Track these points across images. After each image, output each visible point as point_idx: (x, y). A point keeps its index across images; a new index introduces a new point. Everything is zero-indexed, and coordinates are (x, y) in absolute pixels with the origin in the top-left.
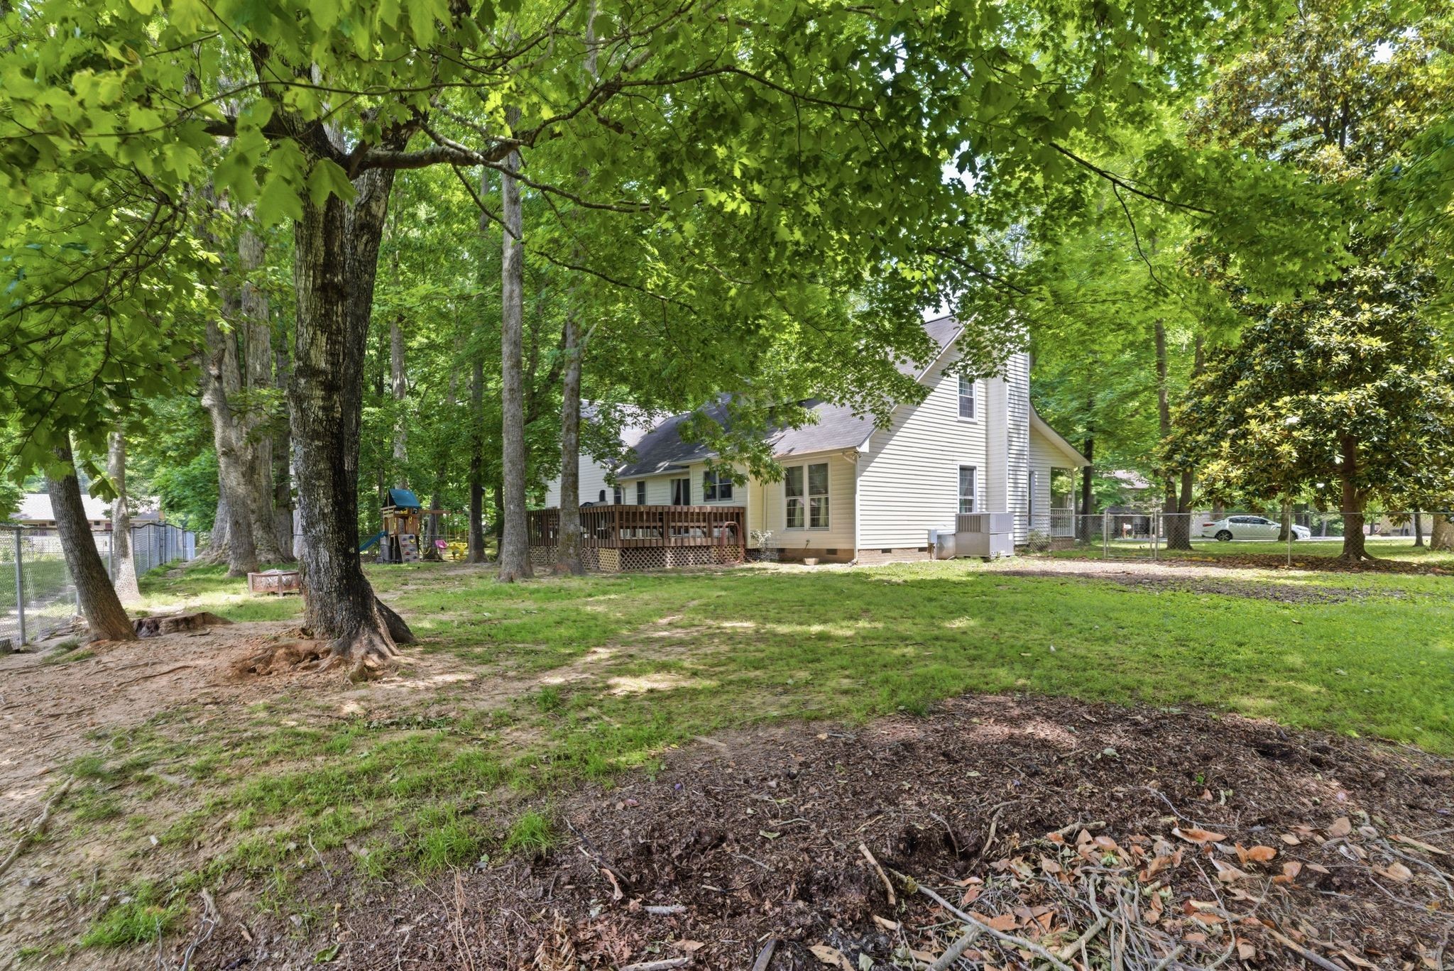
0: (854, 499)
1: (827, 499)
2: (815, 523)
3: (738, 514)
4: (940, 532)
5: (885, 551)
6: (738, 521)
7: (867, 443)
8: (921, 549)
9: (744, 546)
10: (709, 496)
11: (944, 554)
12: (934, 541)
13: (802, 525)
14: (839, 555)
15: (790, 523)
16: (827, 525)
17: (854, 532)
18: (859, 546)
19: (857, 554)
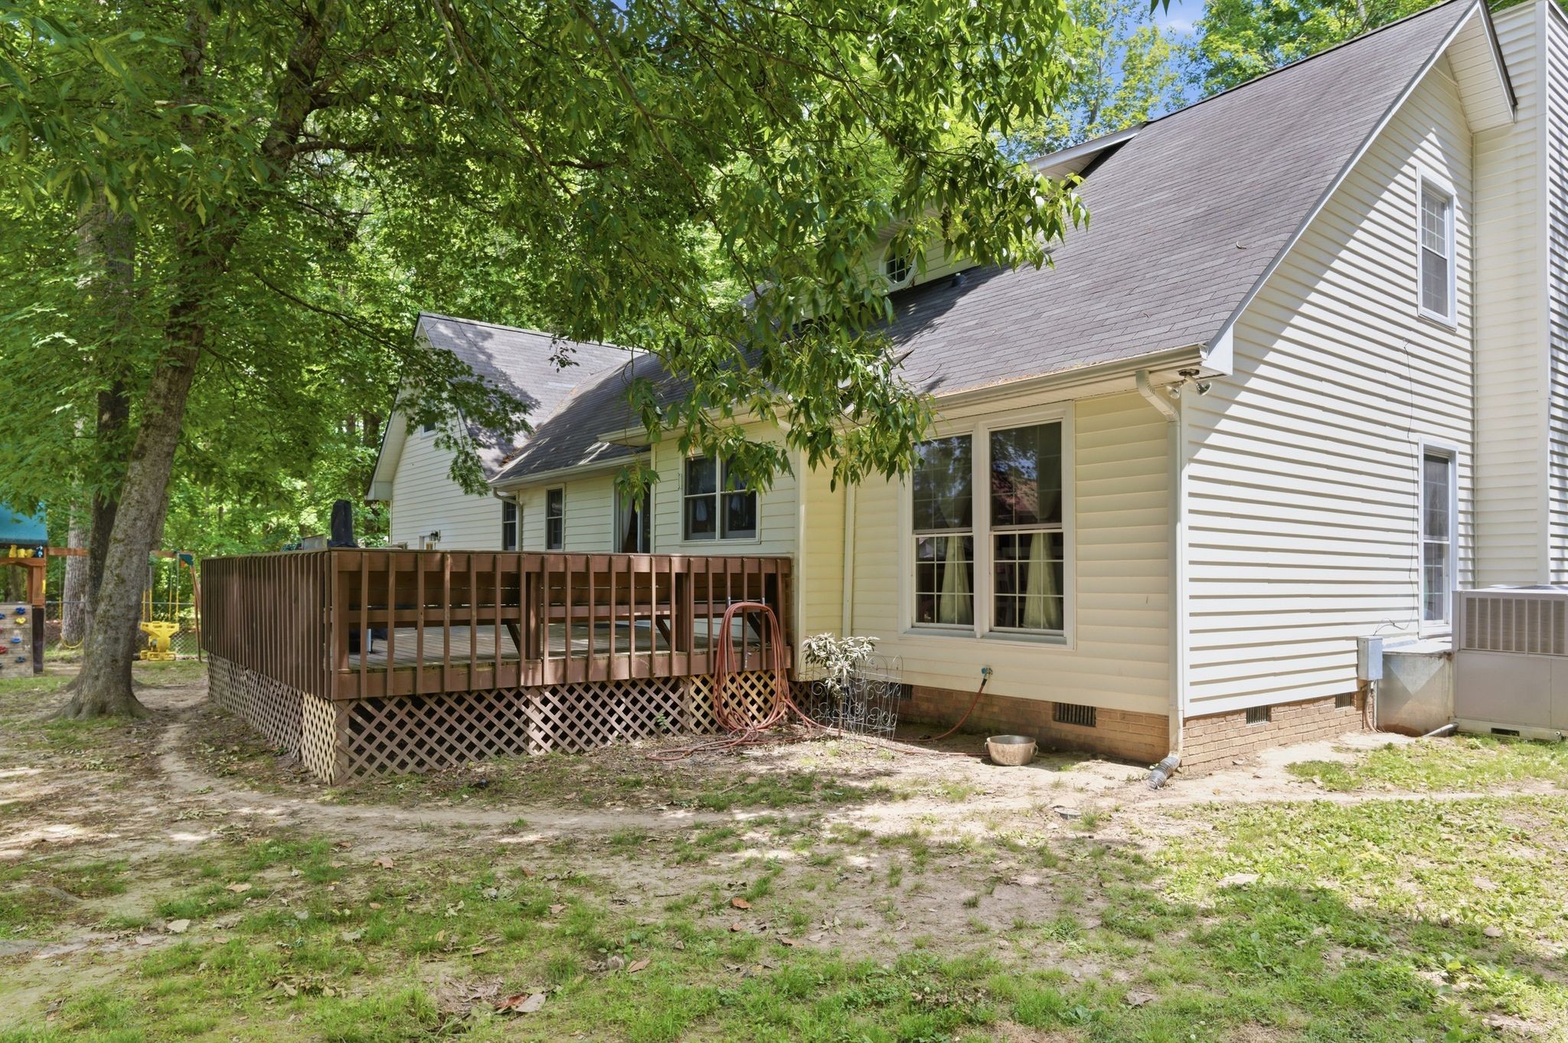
0: (1170, 539)
1: (1056, 542)
2: (1009, 614)
3: (772, 579)
4: (1390, 645)
5: (1258, 714)
6: (772, 599)
7: (1227, 343)
8: (1342, 700)
9: (790, 673)
10: (697, 525)
11: (1405, 713)
12: (1375, 673)
13: (967, 617)
14: (1104, 732)
15: (928, 609)
16: (1057, 623)
17: (1170, 658)
18: (1187, 708)
19: (1179, 735)
